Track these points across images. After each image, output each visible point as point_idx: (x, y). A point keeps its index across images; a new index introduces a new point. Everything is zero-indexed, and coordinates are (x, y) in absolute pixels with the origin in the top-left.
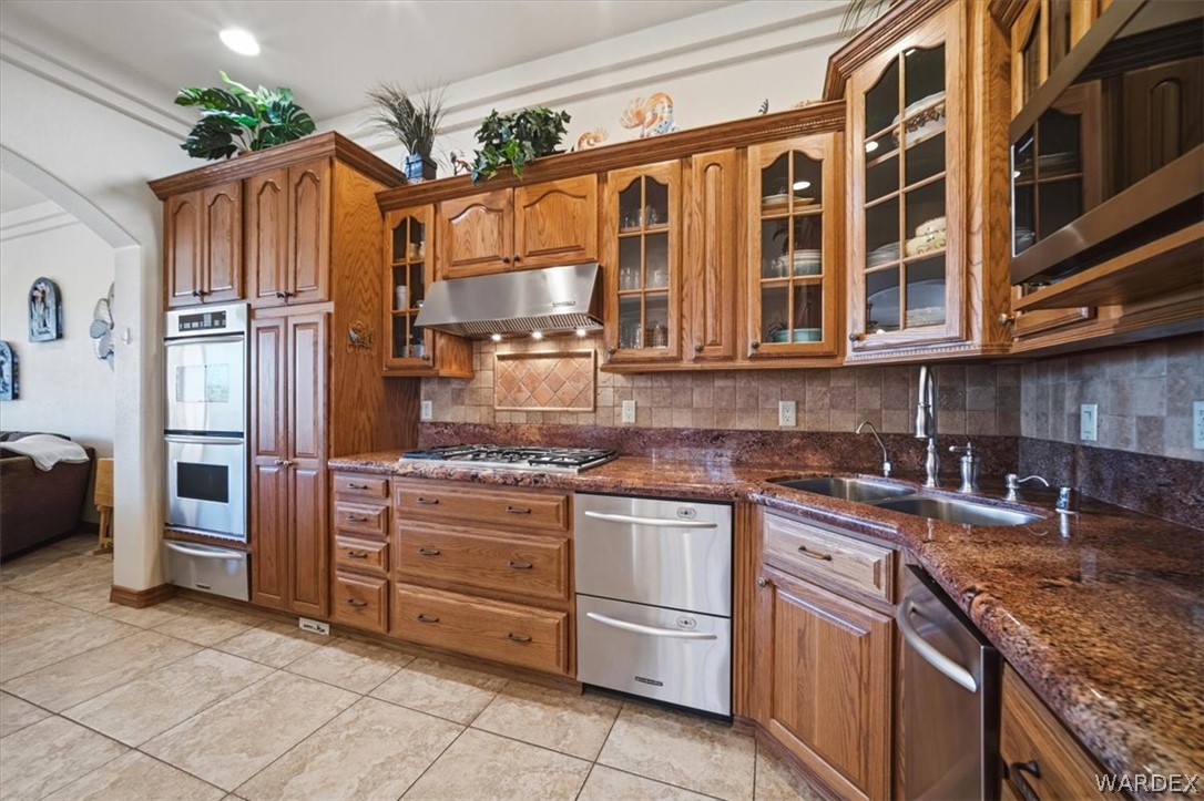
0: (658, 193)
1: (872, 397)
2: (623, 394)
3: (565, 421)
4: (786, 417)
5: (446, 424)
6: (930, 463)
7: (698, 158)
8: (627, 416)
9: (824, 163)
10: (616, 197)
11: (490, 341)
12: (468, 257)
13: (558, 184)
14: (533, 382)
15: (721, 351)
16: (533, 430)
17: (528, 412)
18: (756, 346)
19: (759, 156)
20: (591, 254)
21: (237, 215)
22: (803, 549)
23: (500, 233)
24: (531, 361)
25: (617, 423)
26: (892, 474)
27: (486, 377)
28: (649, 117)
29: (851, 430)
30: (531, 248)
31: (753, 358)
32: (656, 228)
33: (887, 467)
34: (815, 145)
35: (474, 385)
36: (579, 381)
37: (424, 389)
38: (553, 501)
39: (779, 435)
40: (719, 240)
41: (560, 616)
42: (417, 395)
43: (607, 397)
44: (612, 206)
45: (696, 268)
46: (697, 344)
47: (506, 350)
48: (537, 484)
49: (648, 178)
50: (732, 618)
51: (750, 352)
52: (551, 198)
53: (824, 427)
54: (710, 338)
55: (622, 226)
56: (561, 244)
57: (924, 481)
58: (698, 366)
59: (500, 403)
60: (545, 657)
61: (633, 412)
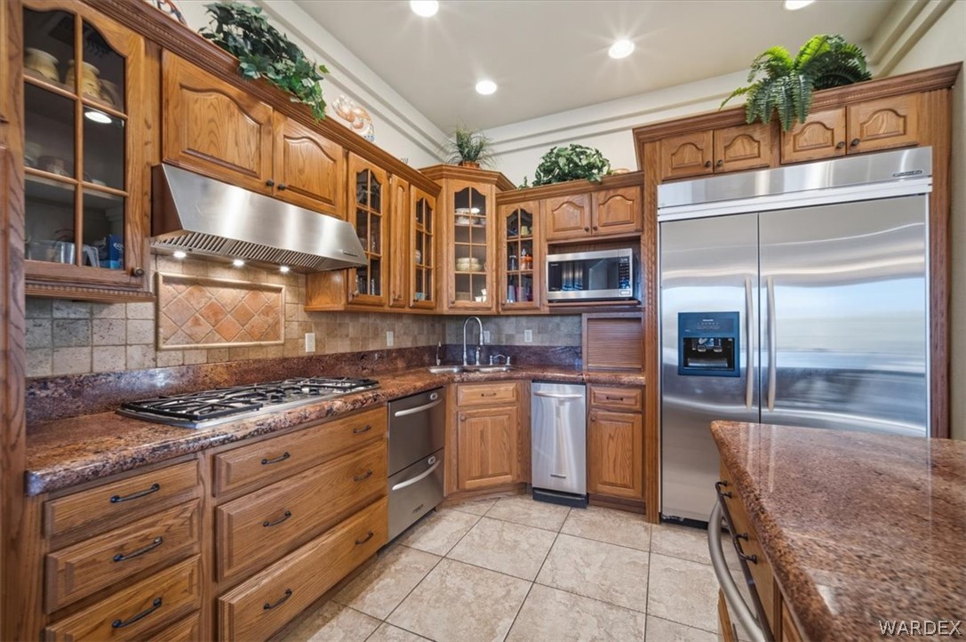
2: (304, 330)
3: (253, 356)
4: (390, 341)
7: (395, 178)
8: (309, 346)
10: (355, 176)
12: (213, 154)
13: (314, 135)
14: (216, 314)
15: (402, 301)
16: (219, 369)
17: (209, 349)
18: (414, 301)
19: (416, 193)
20: (339, 211)
23: (258, 148)
24: (214, 290)
25: (301, 353)
31: (413, 307)
33: (438, 361)
36: (268, 315)
38: (382, 412)
39: (389, 352)
44: (353, 180)
48: (375, 402)
51: (412, 304)
52: (310, 146)
54: (399, 292)
56: (318, 192)
59: (168, 340)
60: (379, 541)
61: (313, 344)
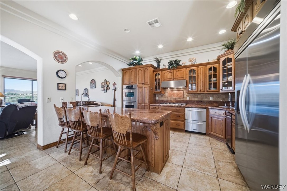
0: (194, 71)
1: (224, 96)
2: (187, 96)
3: (179, 99)
4: (211, 99)
5: (160, 100)
6: (231, 104)
7: (200, 67)
8: (188, 99)
9: (217, 68)
10: (188, 71)
11: (168, 89)
12: (167, 78)
13: (180, 69)
14: (174, 94)
15: (203, 91)
17: (173, 98)
18: (208, 90)
19: (208, 67)
20: (185, 78)
21: (135, 73)
22: (215, 113)
23: (172, 75)
24: (174, 91)
26: (226, 106)
27: (166, 94)
28: (192, 61)
29: (220, 100)
30: (176, 77)
31: (207, 92)
32: (194, 75)
33: (226, 105)
34: (216, 66)
35: (165, 95)
36: (181, 94)
37: (157, 95)
38: (182, 109)
39: (210, 101)
40: (203, 77)
41: (183, 122)
42: (156, 97)
43: (185, 96)
44: (188, 72)
45: (200, 80)
46: (200, 90)
47: (170, 90)
48: (181, 107)
49: (193, 69)
50: (206, 122)
51: (207, 91)
52: (179, 71)
53: (217, 100)
54: (202, 89)
55: (189, 74)
56: (180, 77)
57: (230, 106)
58: (200, 93)
59: (169, 97)
60: (181, 127)
61: (189, 98)
